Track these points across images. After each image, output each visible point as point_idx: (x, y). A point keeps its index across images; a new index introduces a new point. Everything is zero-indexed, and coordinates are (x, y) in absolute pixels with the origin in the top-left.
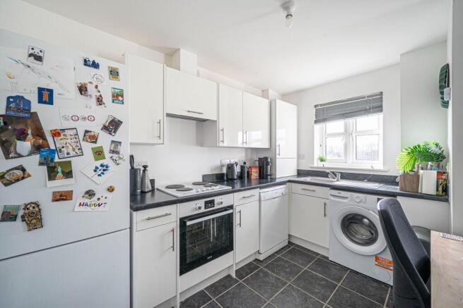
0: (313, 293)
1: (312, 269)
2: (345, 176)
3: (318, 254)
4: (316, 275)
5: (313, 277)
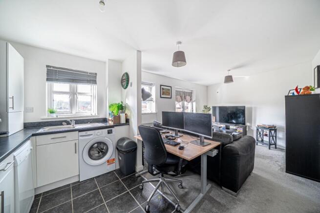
0: (93, 206)
1: (76, 196)
2: (78, 122)
3: (69, 185)
4: (84, 196)
5: (82, 199)
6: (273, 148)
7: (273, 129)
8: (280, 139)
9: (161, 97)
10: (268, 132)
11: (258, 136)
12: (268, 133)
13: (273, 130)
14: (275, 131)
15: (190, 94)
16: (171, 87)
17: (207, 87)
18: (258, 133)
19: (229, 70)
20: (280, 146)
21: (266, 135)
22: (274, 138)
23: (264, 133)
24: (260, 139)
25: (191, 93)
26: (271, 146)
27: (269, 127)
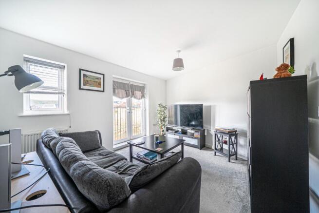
6: (232, 159)
7: (233, 133)
8: (241, 146)
9: (80, 88)
10: (228, 138)
11: (217, 143)
12: (228, 140)
13: (233, 135)
14: (236, 136)
15: (142, 89)
16: (104, 75)
17: (166, 81)
18: (217, 140)
19: (179, 51)
20: (241, 155)
21: (225, 142)
22: (235, 145)
23: (224, 139)
24: (219, 147)
25: (144, 88)
26: (231, 157)
27: (229, 132)
